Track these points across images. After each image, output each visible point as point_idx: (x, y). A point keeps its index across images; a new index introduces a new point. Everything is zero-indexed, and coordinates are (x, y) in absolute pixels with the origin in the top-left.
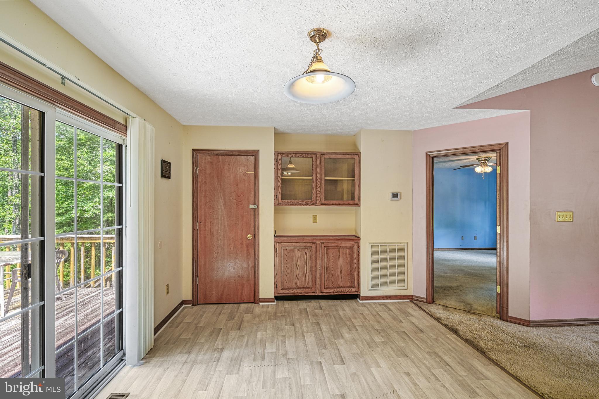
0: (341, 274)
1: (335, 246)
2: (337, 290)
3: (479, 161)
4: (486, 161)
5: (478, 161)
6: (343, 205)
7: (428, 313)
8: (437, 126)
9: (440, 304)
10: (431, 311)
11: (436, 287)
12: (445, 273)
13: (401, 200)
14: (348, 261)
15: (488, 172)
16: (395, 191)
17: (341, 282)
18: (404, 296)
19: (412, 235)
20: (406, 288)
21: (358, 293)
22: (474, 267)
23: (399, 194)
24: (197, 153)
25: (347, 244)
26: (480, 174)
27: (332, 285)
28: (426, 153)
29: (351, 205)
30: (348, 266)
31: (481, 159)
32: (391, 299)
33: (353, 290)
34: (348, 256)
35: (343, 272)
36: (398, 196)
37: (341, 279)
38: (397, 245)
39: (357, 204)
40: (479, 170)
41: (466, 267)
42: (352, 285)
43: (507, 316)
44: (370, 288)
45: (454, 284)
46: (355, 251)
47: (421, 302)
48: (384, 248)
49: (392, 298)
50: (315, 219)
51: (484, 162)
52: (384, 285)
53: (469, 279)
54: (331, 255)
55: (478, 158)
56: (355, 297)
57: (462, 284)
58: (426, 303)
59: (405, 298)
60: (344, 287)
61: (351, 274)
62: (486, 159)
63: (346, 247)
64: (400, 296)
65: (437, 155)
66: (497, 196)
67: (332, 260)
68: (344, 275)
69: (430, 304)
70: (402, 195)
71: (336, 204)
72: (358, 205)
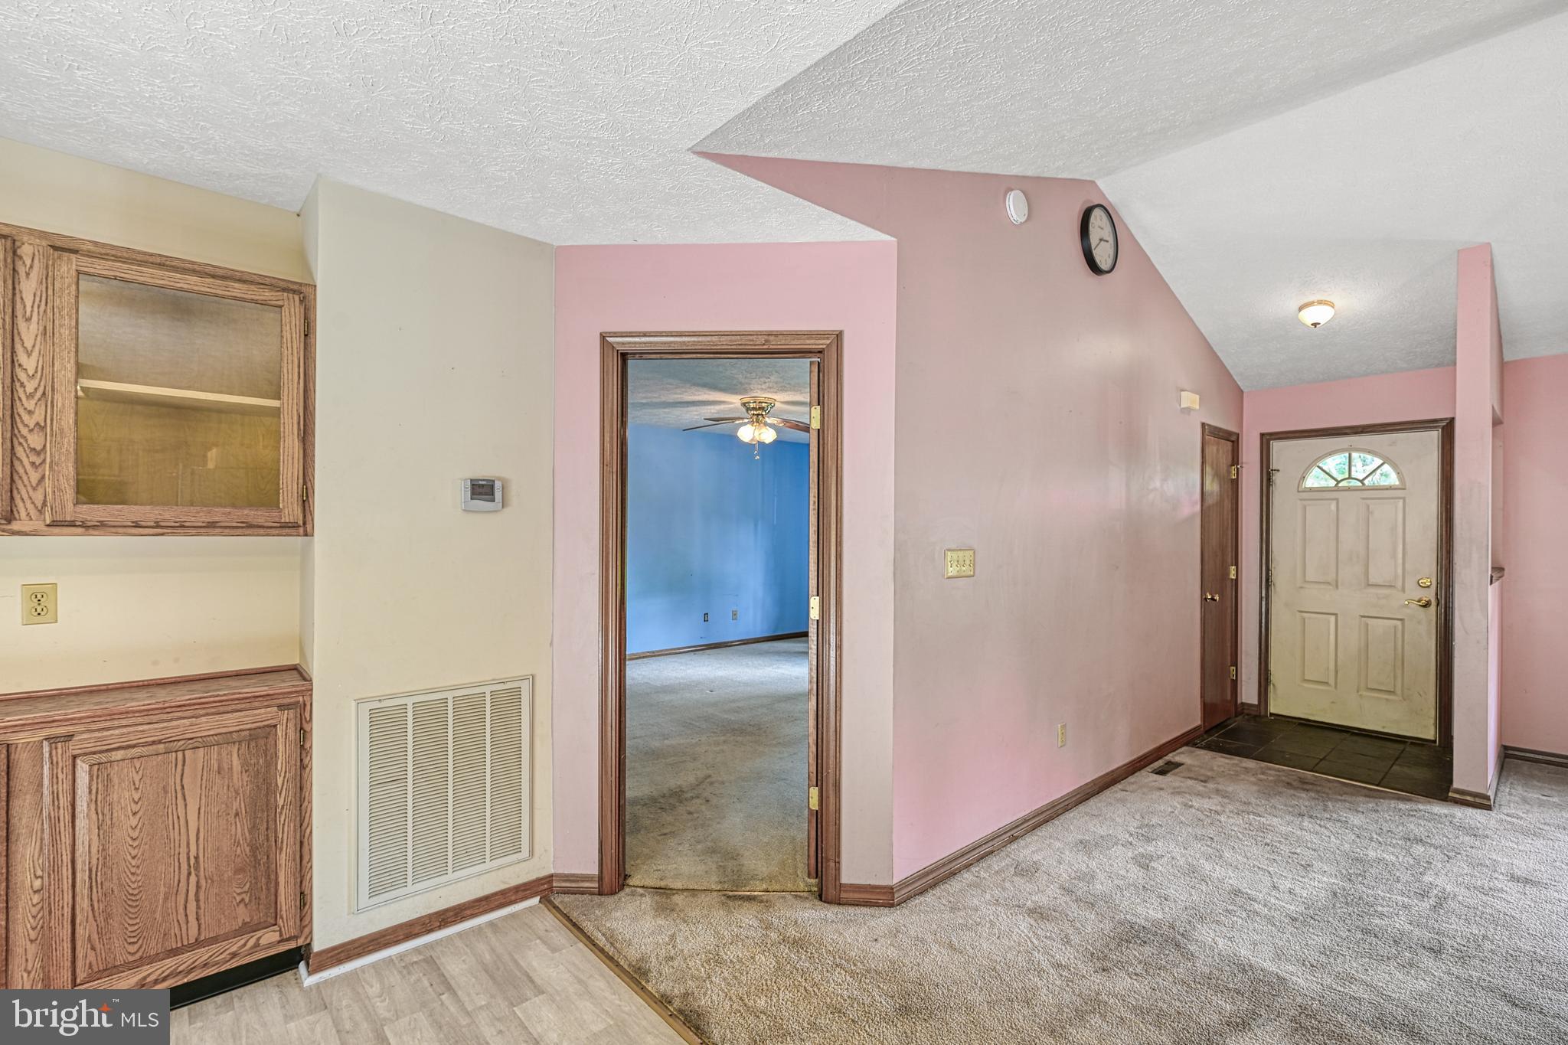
0: (193, 879)
1: (154, 743)
3: (747, 410)
4: (764, 413)
5: (744, 410)
6: (210, 531)
7: (602, 950)
8: (640, 241)
9: (646, 884)
10: (611, 939)
11: (635, 802)
12: (665, 737)
13: (505, 510)
14: (237, 805)
15: (767, 442)
16: (483, 473)
17: (192, 918)
18: (517, 889)
19: (551, 644)
20: (525, 853)
21: (301, 942)
22: (734, 701)
23: (498, 485)
25: (233, 721)
26: (749, 446)
27: (133, 949)
28: (603, 337)
29: (262, 531)
30: (241, 830)
31: (752, 405)
32: (464, 919)
33: (269, 937)
34: (240, 779)
35: (208, 866)
36: (493, 494)
37: (192, 906)
38: (487, 690)
39: (295, 526)
40: (747, 433)
41: (715, 704)
42: (264, 916)
43: (838, 887)
44: (364, 901)
45: (686, 779)
46: (281, 747)
47: (583, 893)
48: (431, 714)
49: (468, 912)
50: (39, 605)
51: (758, 415)
52: (435, 864)
53: (725, 747)
54: (123, 796)
55: (745, 400)
56: (283, 964)
57: (710, 772)
58: (600, 894)
59: (521, 894)
60: (214, 940)
61: (257, 862)
62: (764, 405)
63: (226, 739)
64: (503, 893)
65: (638, 348)
66: (811, 503)
67: (134, 821)
68: (210, 879)
69: (612, 894)
70: (513, 491)
71: (158, 526)
72: (303, 526)
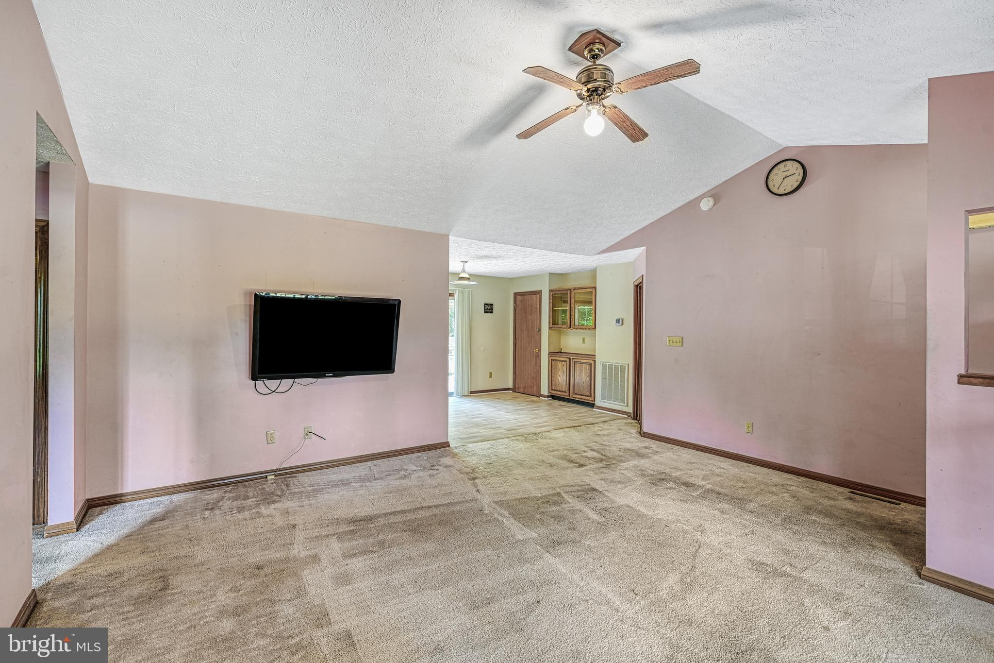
0: (584, 384)
2: (581, 397)
13: (623, 325)
14: (588, 375)
18: (624, 412)
20: (626, 405)
21: (592, 402)
23: (621, 320)
24: (516, 295)
36: (620, 322)
37: (583, 389)
38: (613, 364)
39: (594, 329)
42: (589, 395)
44: (602, 400)
46: (592, 367)
48: (610, 367)
50: (584, 340)
52: (610, 400)
56: (592, 405)
59: (625, 414)
60: (586, 397)
61: (589, 386)
64: (622, 411)
68: (586, 385)
70: (625, 321)
